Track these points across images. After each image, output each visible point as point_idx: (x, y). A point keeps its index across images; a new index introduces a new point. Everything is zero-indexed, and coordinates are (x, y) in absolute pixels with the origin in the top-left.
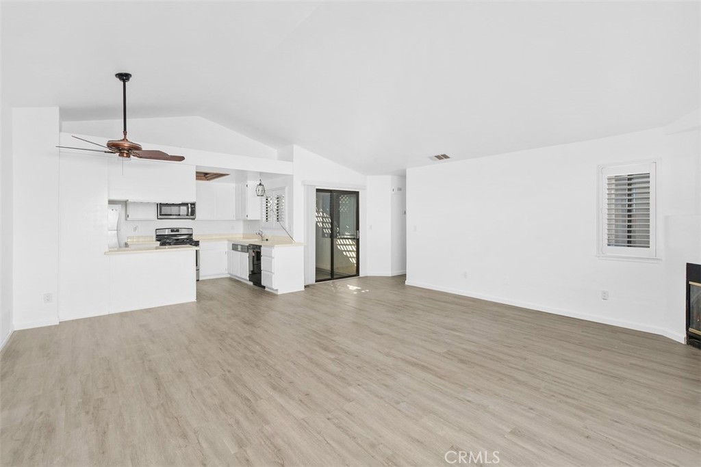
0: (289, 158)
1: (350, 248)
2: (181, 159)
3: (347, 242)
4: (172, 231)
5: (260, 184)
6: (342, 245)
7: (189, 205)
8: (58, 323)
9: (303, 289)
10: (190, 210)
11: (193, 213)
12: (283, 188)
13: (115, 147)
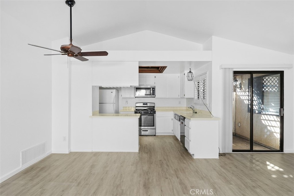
0: (209, 48)
1: (274, 124)
2: (105, 54)
3: (272, 118)
4: (144, 104)
5: (190, 72)
6: (266, 120)
7: (151, 89)
8: (68, 153)
9: (217, 157)
10: (152, 92)
11: (154, 94)
12: (206, 73)
13: (65, 50)
